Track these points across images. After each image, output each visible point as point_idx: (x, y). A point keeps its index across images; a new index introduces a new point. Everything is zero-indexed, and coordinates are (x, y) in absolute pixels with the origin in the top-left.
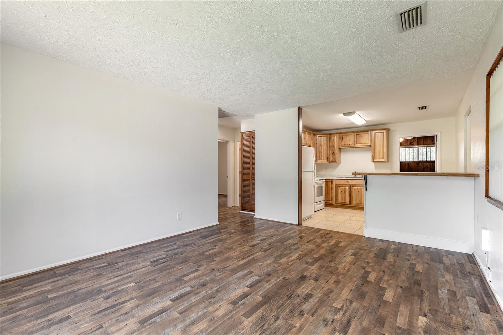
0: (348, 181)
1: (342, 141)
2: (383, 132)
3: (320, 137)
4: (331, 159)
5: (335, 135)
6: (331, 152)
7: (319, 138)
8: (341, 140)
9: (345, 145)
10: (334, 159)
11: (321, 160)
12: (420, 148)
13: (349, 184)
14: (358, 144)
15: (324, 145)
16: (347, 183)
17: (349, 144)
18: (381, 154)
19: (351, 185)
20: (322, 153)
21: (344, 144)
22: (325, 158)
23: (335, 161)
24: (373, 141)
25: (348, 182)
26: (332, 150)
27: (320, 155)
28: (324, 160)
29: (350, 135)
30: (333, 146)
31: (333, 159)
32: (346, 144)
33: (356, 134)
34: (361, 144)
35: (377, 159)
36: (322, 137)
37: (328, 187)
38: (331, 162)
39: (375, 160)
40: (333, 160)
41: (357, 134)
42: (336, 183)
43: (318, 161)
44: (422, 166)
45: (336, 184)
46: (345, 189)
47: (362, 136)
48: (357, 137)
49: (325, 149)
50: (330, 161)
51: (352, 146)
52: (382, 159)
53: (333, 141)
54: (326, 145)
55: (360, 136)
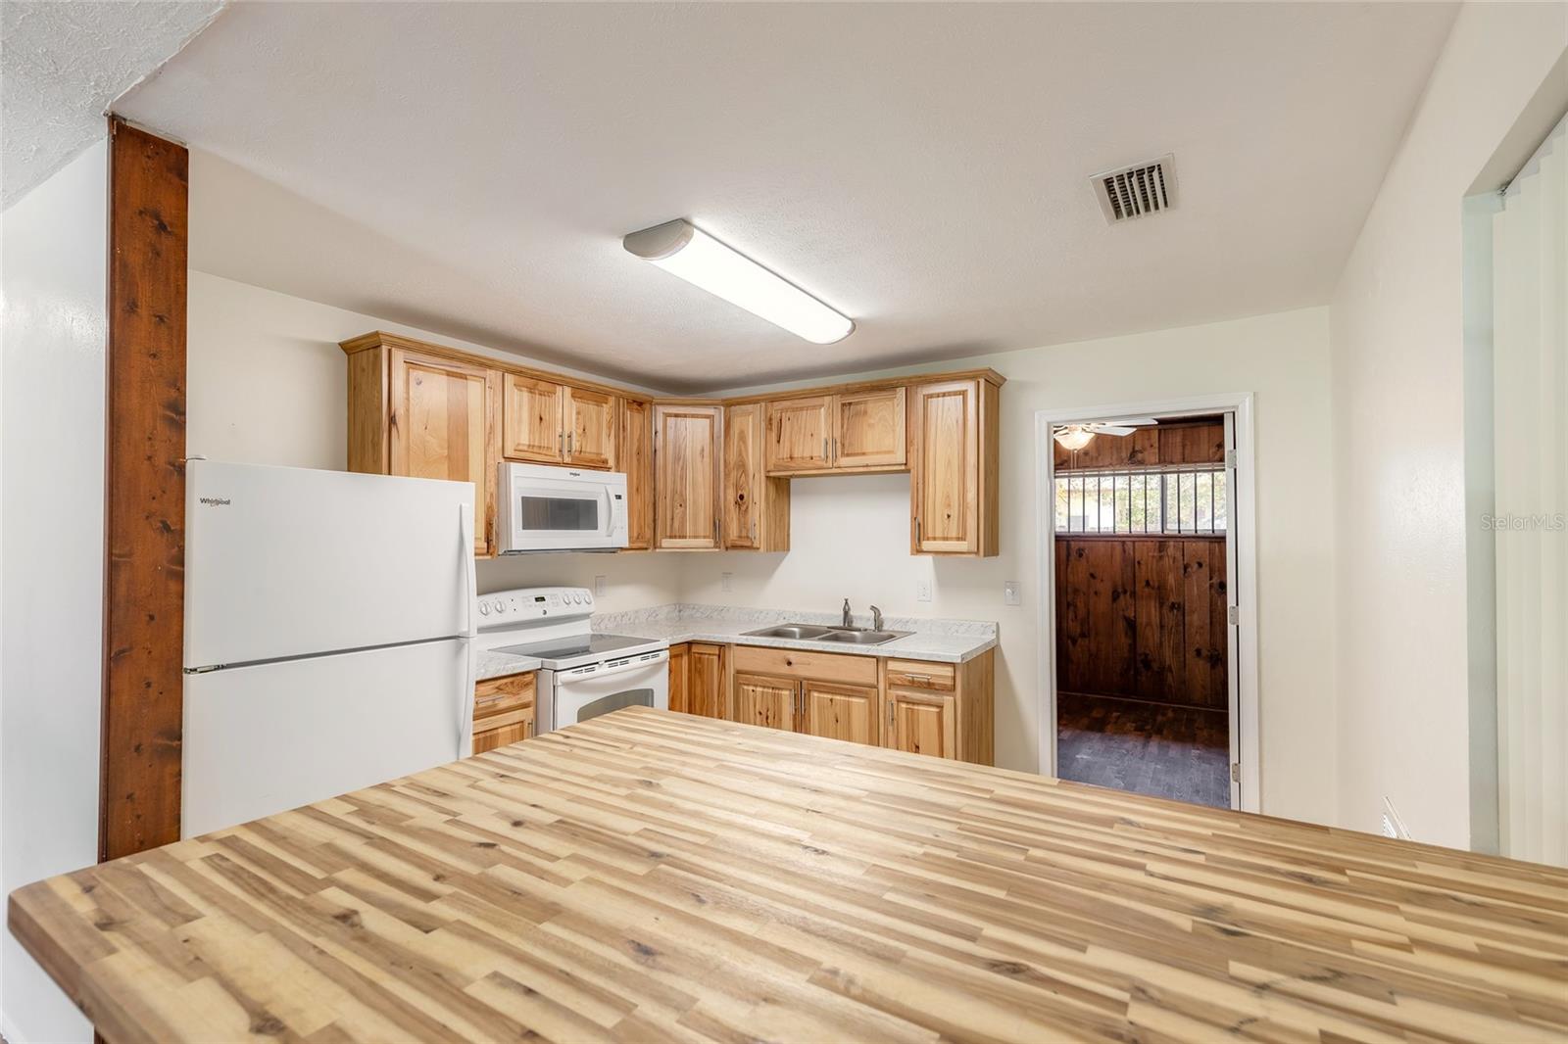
0: (792, 656)
1: (779, 442)
2: (964, 393)
3: (676, 416)
4: (733, 532)
5: (750, 407)
6: (731, 496)
7: (671, 421)
8: (774, 435)
9: (791, 458)
10: (744, 534)
11: (684, 537)
12: (1168, 475)
13: (794, 678)
14: (848, 455)
15: (699, 459)
16: (785, 669)
17: (807, 454)
18: (954, 514)
19: (804, 682)
20: (685, 501)
21: (786, 455)
22: (704, 524)
23: (749, 544)
24: (915, 437)
25: (789, 663)
26: (737, 487)
27: (678, 511)
28: (696, 537)
29: (814, 407)
30: (742, 466)
31: (741, 531)
32: (796, 456)
33: (838, 401)
34: (864, 454)
35: (935, 539)
36: (685, 416)
37: (702, 682)
38: (735, 547)
39: (926, 545)
40: (740, 537)
41: (843, 405)
42: (740, 668)
43: (666, 543)
44: (1179, 555)
45: (738, 672)
46: (777, 699)
47: (865, 412)
48: (842, 419)
49: (700, 479)
50: (729, 545)
51: (820, 463)
52: (958, 539)
53: (742, 438)
54: (707, 459)
55: (857, 414)
